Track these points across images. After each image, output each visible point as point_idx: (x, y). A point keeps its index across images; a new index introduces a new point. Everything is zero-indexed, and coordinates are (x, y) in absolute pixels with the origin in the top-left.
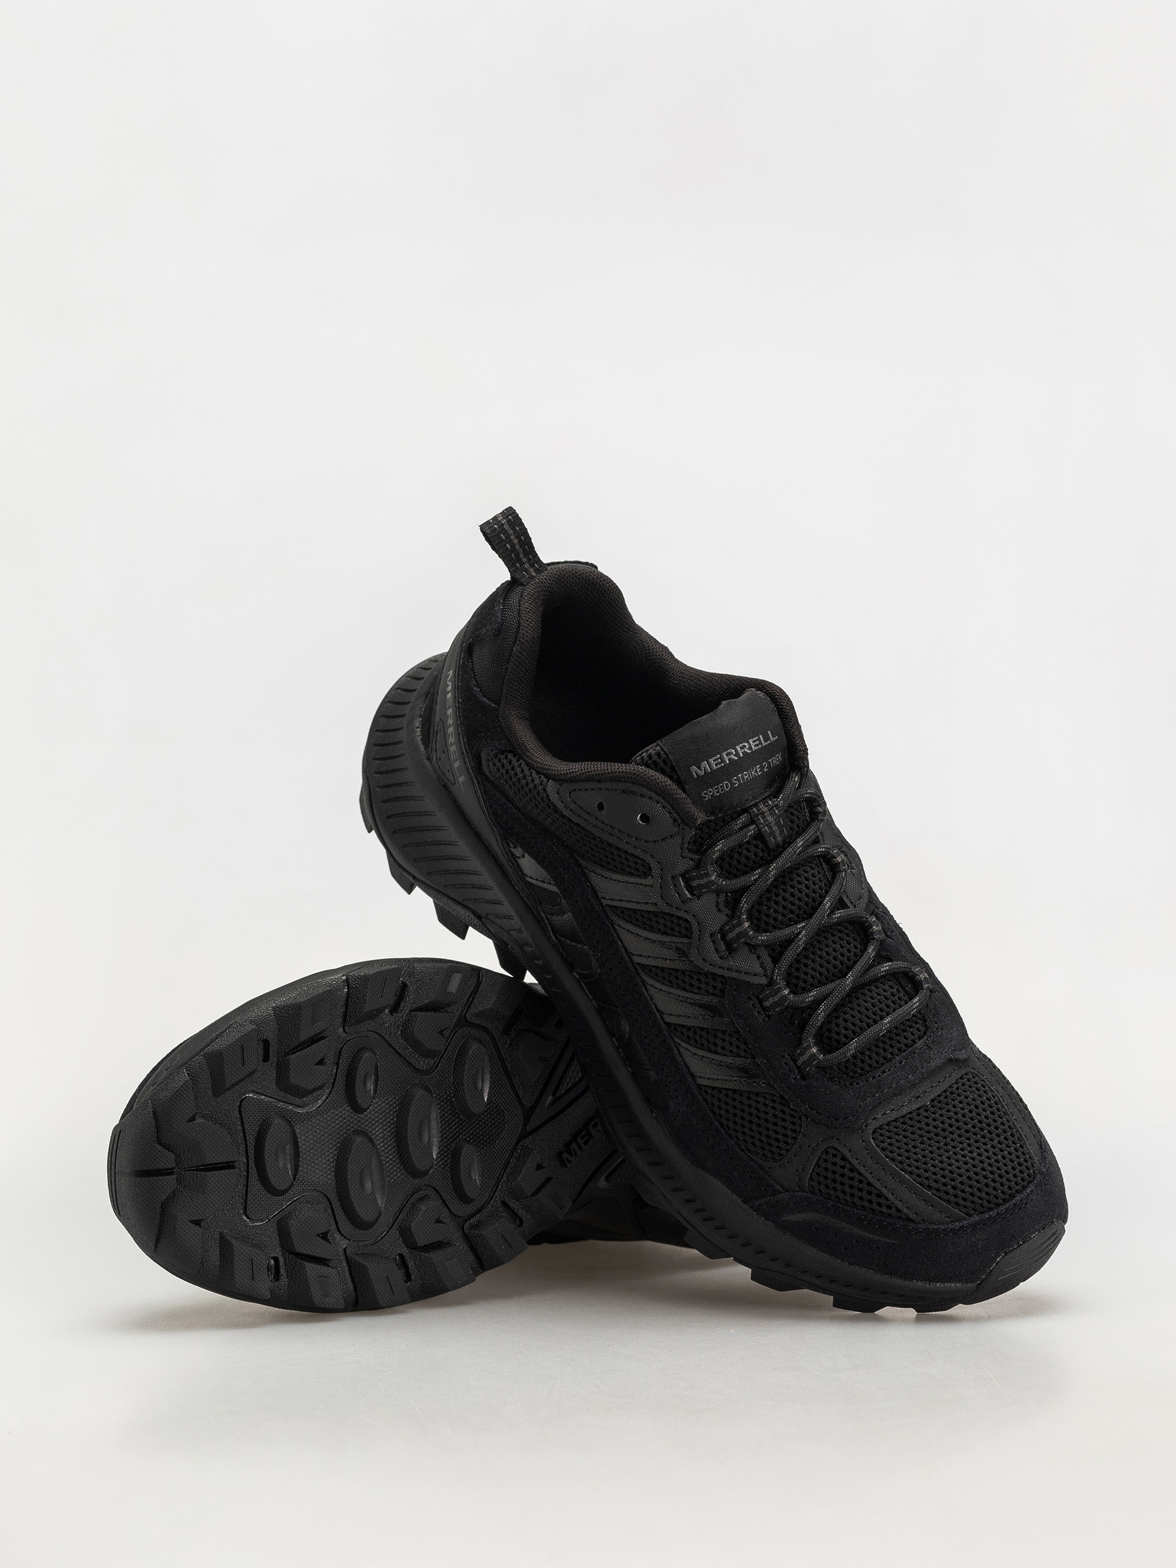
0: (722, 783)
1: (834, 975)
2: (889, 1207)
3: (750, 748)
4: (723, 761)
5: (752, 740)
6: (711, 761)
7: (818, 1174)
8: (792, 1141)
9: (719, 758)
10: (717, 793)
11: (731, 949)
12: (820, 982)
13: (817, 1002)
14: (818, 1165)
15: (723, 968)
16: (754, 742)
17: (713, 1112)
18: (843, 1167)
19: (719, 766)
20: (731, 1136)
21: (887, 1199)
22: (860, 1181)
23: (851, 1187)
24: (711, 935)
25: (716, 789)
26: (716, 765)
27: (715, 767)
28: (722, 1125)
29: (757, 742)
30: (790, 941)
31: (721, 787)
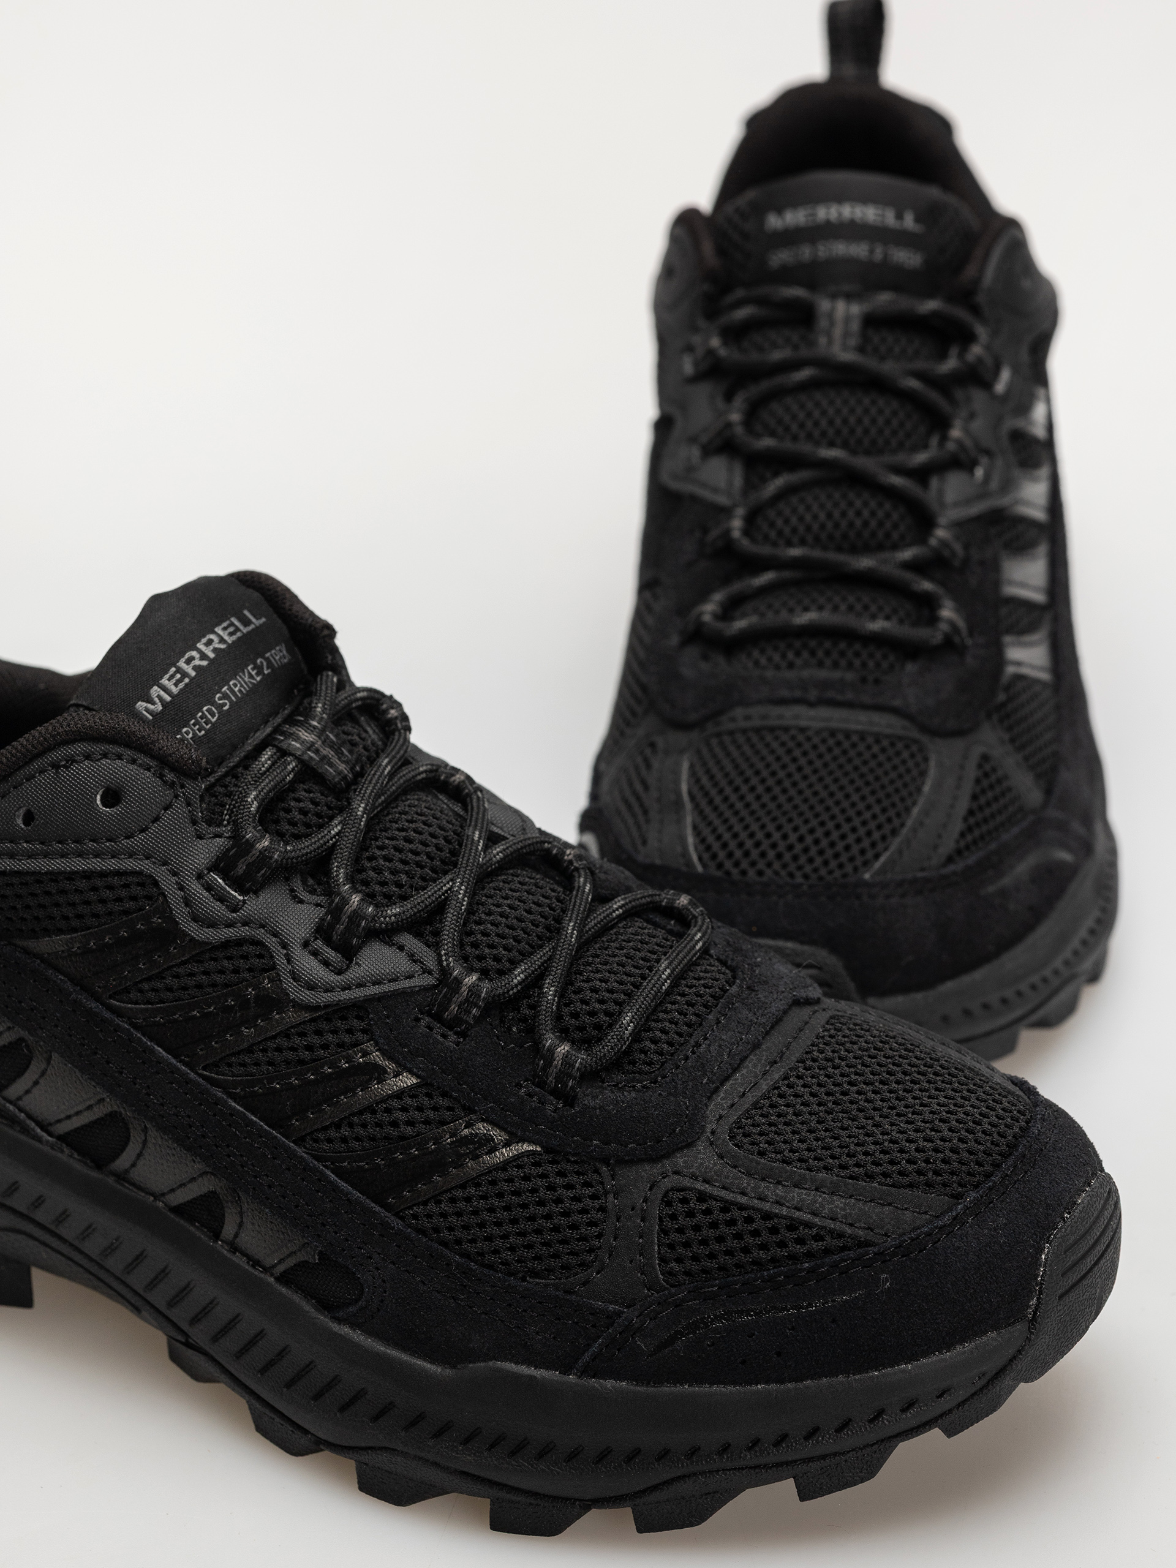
0: (200, 710)
1: (539, 937)
2: (818, 1238)
3: (222, 640)
4: (185, 675)
5: (221, 627)
6: (164, 681)
7: (671, 1246)
8: (600, 1215)
9: (175, 673)
10: (200, 730)
11: (349, 954)
12: (521, 953)
13: (535, 982)
14: (664, 1232)
15: (349, 988)
16: (225, 629)
17: (445, 1244)
18: (708, 1212)
19: (181, 685)
20: (490, 1267)
21: (808, 1225)
22: (749, 1220)
23: (738, 1236)
24: (306, 944)
25: (194, 725)
26: (176, 685)
27: (175, 690)
28: (466, 1255)
29: (231, 629)
30: (440, 908)
31: (201, 718)
